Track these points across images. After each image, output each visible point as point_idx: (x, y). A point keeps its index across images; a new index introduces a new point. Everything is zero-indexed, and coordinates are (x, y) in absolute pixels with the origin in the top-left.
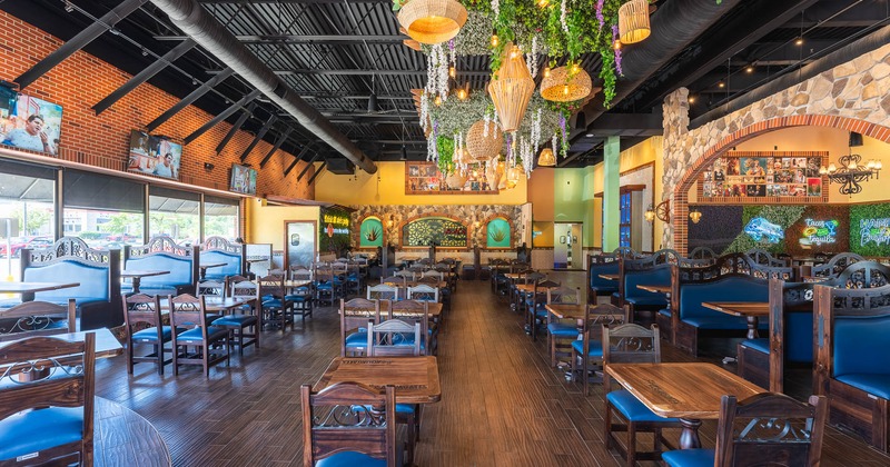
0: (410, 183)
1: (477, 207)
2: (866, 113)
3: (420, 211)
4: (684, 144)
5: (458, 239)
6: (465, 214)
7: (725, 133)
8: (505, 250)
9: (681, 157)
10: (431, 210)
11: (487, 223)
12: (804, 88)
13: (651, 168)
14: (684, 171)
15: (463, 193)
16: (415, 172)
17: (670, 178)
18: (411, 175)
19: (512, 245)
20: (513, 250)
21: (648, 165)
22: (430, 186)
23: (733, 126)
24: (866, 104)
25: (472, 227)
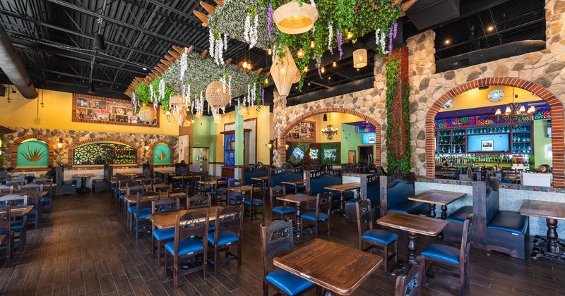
0: (78, 112)
1: (145, 135)
2: (364, 112)
3: (92, 136)
4: (286, 112)
5: (129, 159)
6: (135, 140)
7: (308, 110)
8: (167, 166)
9: (285, 118)
10: (104, 136)
11: (152, 148)
12: (342, 98)
13: (255, 121)
14: (286, 125)
15: (131, 124)
16: (83, 103)
17: (278, 128)
18: (79, 105)
19: (172, 161)
20: (172, 166)
21: (253, 119)
22: (99, 116)
23: (311, 108)
24: (364, 108)
25: (142, 150)
